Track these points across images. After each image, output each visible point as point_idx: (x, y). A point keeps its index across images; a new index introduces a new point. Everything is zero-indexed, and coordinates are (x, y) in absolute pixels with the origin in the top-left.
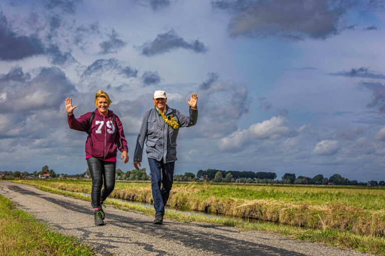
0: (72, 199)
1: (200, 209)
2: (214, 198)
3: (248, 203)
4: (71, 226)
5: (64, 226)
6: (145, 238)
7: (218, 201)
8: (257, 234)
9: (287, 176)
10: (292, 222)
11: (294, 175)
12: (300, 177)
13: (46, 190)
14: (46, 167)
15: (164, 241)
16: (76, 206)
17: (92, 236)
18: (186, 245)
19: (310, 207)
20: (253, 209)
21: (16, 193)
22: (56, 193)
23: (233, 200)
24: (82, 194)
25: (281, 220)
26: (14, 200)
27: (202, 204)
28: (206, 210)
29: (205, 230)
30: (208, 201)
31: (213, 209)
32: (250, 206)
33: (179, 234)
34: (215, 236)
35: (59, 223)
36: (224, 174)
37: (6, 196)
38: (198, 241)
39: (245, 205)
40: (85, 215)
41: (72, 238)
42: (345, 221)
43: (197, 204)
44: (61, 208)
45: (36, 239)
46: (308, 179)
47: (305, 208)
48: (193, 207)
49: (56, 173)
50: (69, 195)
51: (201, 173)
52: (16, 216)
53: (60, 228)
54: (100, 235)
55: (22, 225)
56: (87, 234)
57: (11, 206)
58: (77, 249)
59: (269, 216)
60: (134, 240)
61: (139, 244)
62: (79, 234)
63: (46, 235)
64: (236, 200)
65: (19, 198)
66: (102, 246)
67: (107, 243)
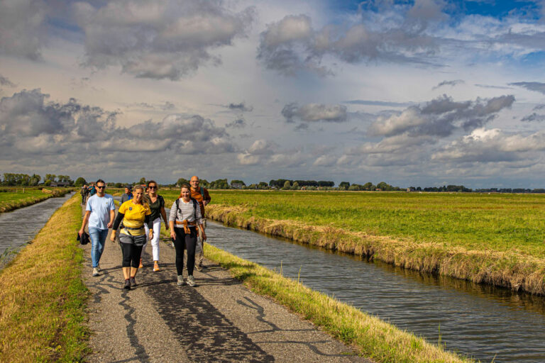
1: (244, 226)
2: (253, 218)
7: (256, 221)
20: (278, 228)
23: (266, 221)
25: (295, 238)
27: (245, 222)
28: (248, 228)
30: (250, 220)
31: (253, 227)
32: (276, 226)
39: (273, 224)
43: (242, 223)
47: (310, 229)
48: (239, 225)
59: (287, 235)
64: (268, 220)
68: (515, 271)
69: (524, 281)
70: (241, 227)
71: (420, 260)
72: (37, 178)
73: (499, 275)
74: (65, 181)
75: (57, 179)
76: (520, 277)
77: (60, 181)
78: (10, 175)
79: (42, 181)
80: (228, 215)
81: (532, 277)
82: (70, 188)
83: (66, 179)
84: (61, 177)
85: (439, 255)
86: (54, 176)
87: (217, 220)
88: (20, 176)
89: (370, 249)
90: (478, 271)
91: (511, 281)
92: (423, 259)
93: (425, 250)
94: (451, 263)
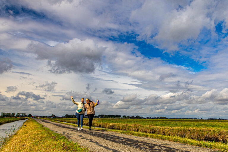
0: (61, 124)
1: (98, 126)
2: (102, 123)
3: (111, 124)
4: (60, 131)
5: (58, 131)
6: (80, 134)
8: (110, 132)
9: (124, 116)
10: (123, 129)
11: (126, 116)
12: (128, 117)
13: (53, 121)
14: (53, 115)
15: (85, 134)
16: (62, 126)
17: (65, 134)
18: (90, 135)
19: (128, 125)
21: (44, 123)
22: (56, 122)
23: (107, 123)
24: (64, 122)
26: (43, 124)
28: (100, 126)
29: (96, 131)
30: (100, 124)
31: (102, 126)
32: (112, 125)
33: (89, 133)
34: (98, 133)
35: (57, 130)
36: (106, 116)
37: (41, 123)
38: (94, 134)
39: (110, 125)
40: (64, 128)
41: (60, 134)
42: (137, 128)
44: (57, 126)
45: (50, 135)
46: (130, 117)
48: (96, 126)
49: (56, 116)
50: (60, 123)
51: (99, 116)
52: (44, 129)
53: (57, 132)
54: (68, 133)
55: (46, 131)
56: (64, 133)
57: (43, 126)
58: (61, 137)
59: (117, 128)
60: (77, 134)
61: (78, 135)
62: (62, 133)
63: (53, 134)
65: (45, 124)
66: (68, 136)
67: (69, 135)
68: (220, 134)
72: (13, 114)
73: (213, 136)
74: (24, 115)
75: (21, 115)
76: (222, 136)
77: (22, 115)
78: (4, 113)
79: (15, 116)
82: (26, 117)
83: (25, 114)
84: (23, 114)
85: (185, 131)
86: (20, 114)
87: (86, 125)
88: (7, 113)
89: (154, 130)
90: (203, 135)
91: (219, 138)
92: (178, 132)
93: (178, 129)
94: (190, 133)
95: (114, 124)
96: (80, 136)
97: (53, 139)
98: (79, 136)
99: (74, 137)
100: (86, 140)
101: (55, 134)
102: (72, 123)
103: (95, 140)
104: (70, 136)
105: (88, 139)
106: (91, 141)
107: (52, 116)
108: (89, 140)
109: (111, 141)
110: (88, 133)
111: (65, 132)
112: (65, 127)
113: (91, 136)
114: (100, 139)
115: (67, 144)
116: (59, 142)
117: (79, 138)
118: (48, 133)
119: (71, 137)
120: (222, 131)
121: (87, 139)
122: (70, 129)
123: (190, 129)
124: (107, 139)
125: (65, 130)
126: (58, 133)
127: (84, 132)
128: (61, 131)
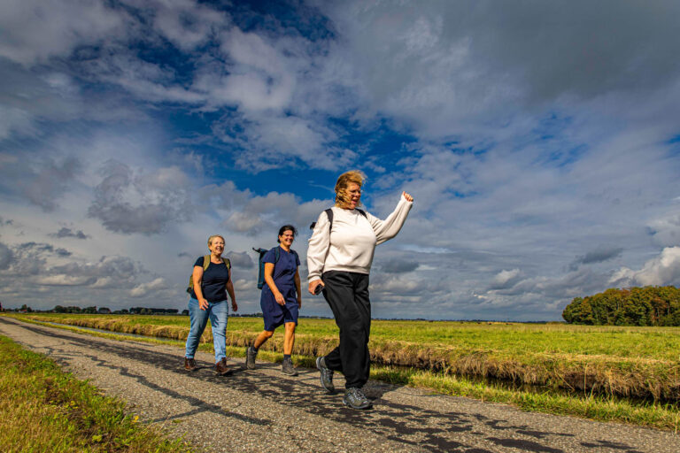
68: (385, 348)
69: (394, 356)
70: (128, 332)
71: (300, 346)
76: (391, 353)
80: (114, 324)
81: (401, 353)
85: (317, 342)
87: (103, 329)
92: (303, 345)
93: (304, 339)
94: (328, 346)
95: (167, 326)
96: (95, 359)
97: (19, 368)
98: (90, 360)
99: (77, 362)
100: (110, 371)
101: (27, 352)
102: (70, 324)
103: (136, 369)
104: (66, 358)
105: (116, 368)
106: (124, 372)
107: (22, 310)
108: (119, 370)
109: (178, 371)
110: (112, 351)
111: (54, 347)
112: (53, 335)
113: (122, 359)
114: (146, 367)
115: (59, 384)
116: (34, 377)
117: (90, 365)
118: (8, 350)
119: (68, 361)
120: (388, 341)
121: (113, 367)
122: (65, 341)
123: (327, 338)
124: (166, 368)
125: (52, 342)
126: (35, 351)
127: (102, 347)
128: (41, 344)
